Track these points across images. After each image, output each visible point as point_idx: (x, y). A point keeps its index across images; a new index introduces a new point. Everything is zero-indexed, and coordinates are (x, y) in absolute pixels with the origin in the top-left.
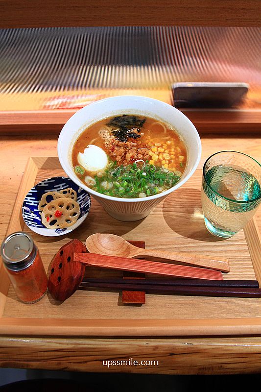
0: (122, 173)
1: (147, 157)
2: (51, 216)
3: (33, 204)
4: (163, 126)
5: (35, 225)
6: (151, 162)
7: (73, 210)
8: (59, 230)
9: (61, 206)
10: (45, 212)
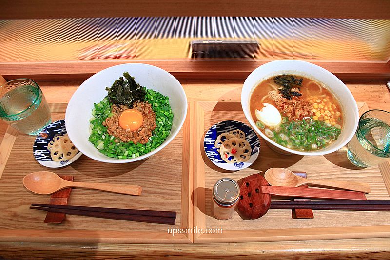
0: (294, 128)
1: (311, 114)
2: (228, 153)
3: (210, 143)
4: (317, 84)
5: (217, 161)
6: (316, 118)
7: (245, 148)
8: (237, 164)
9: (234, 144)
10: (223, 150)
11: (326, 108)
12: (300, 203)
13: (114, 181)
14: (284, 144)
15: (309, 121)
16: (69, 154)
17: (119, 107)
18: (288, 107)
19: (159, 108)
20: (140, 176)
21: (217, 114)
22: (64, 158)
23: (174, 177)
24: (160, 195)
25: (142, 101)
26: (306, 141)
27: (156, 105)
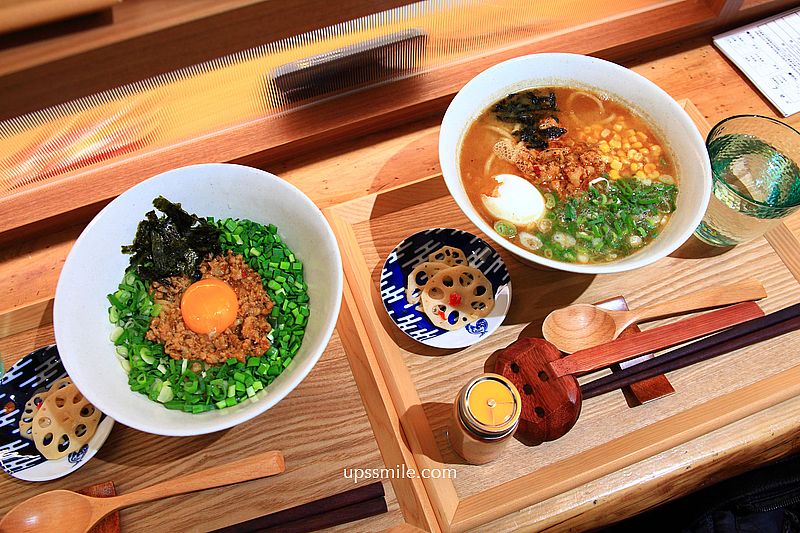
0: (579, 212)
1: (602, 168)
2: (443, 308)
3: (397, 299)
4: (591, 96)
5: (427, 335)
6: (614, 175)
7: (474, 284)
8: (472, 328)
9: (448, 282)
10: (430, 305)
11: (628, 146)
12: (636, 371)
13: (212, 457)
14: (571, 256)
15: (605, 187)
16: (80, 430)
17: (167, 283)
18: (547, 169)
19: (262, 258)
20: (267, 426)
21: (382, 223)
22: (74, 445)
23: (345, 402)
24: (329, 454)
25: (217, 252)
26: (615, 235)
27: (254, 251)
